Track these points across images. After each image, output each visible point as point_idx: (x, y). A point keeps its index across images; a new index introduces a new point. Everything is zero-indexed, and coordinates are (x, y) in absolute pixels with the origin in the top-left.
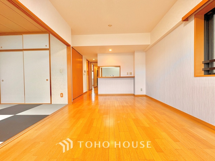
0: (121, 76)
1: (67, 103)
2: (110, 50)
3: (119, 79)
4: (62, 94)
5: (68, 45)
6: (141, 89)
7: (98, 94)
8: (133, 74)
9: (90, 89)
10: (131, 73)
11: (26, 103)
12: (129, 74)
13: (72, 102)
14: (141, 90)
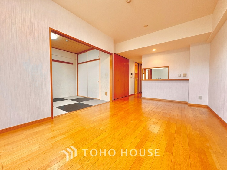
0: (169, 79)
1: (109, 101)
2: (154, 50)
3: (167, 82)
4: (106, 93)
5: (111, 54)
6: (199, 96)
7: (142, 97)
8: (188, 75)
9: (140, 92)
10: (185, 75)
11: (88, 97)
12: (182, 75)
13: (112, 101)
14: (200, 98)
